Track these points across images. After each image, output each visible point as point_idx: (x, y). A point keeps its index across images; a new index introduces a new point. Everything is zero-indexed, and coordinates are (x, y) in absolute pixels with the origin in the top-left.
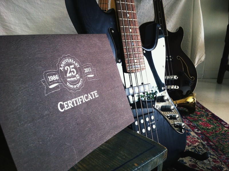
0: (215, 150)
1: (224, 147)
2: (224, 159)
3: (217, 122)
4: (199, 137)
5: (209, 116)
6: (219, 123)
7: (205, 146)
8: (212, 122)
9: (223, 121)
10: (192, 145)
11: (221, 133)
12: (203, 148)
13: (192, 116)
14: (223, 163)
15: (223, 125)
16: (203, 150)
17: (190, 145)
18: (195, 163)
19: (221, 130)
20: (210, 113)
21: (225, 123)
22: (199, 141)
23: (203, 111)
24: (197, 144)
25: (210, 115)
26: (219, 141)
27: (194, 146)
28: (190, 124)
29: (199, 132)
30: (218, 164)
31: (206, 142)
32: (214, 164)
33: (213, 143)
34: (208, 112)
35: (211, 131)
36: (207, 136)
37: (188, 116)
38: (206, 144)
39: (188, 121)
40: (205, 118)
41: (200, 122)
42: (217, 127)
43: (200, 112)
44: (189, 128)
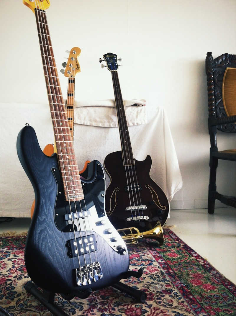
0: (172, 277)
1: (183, 274)
2: (177, 284)
3: (186, 252)
4: (161, 266)
5: (180, 247)
6: (188, 253)
7: (164, 273)
8: (180, 252)
9: (193, 251)
10: (150, 274)
11: (185, 262)
12: (161, 275)
13: (162, 248)
14: (175, 287)
15: (191, 255)
16: (160, 277)
17: (148, 273)
18: (147, 288)
19: (187, 259)
20: (183, 244)
21: (194, 253)
22: (160, 269)
23: (176, 242)
24: (156, 272)
25: (182, 245)
26: (180, 269)
27: (152, 275)
28: (157, 255)
29: (163, 262)
30: (169, 288)
31: (166, 270)
32: (166, 287)
33: (173, 270)
34: (181, 243)
35: (176, 260)
36: (169, 265)
37: (157, 248)
38: (165, 272)
39: (155, 252)
40: (175, 249)
41: (168, 253)
42: (184, 257)
43: (172, 243)
44: (154, 259)
